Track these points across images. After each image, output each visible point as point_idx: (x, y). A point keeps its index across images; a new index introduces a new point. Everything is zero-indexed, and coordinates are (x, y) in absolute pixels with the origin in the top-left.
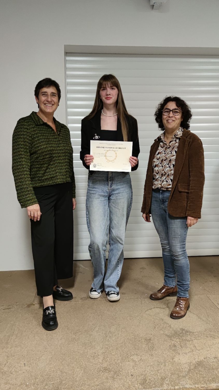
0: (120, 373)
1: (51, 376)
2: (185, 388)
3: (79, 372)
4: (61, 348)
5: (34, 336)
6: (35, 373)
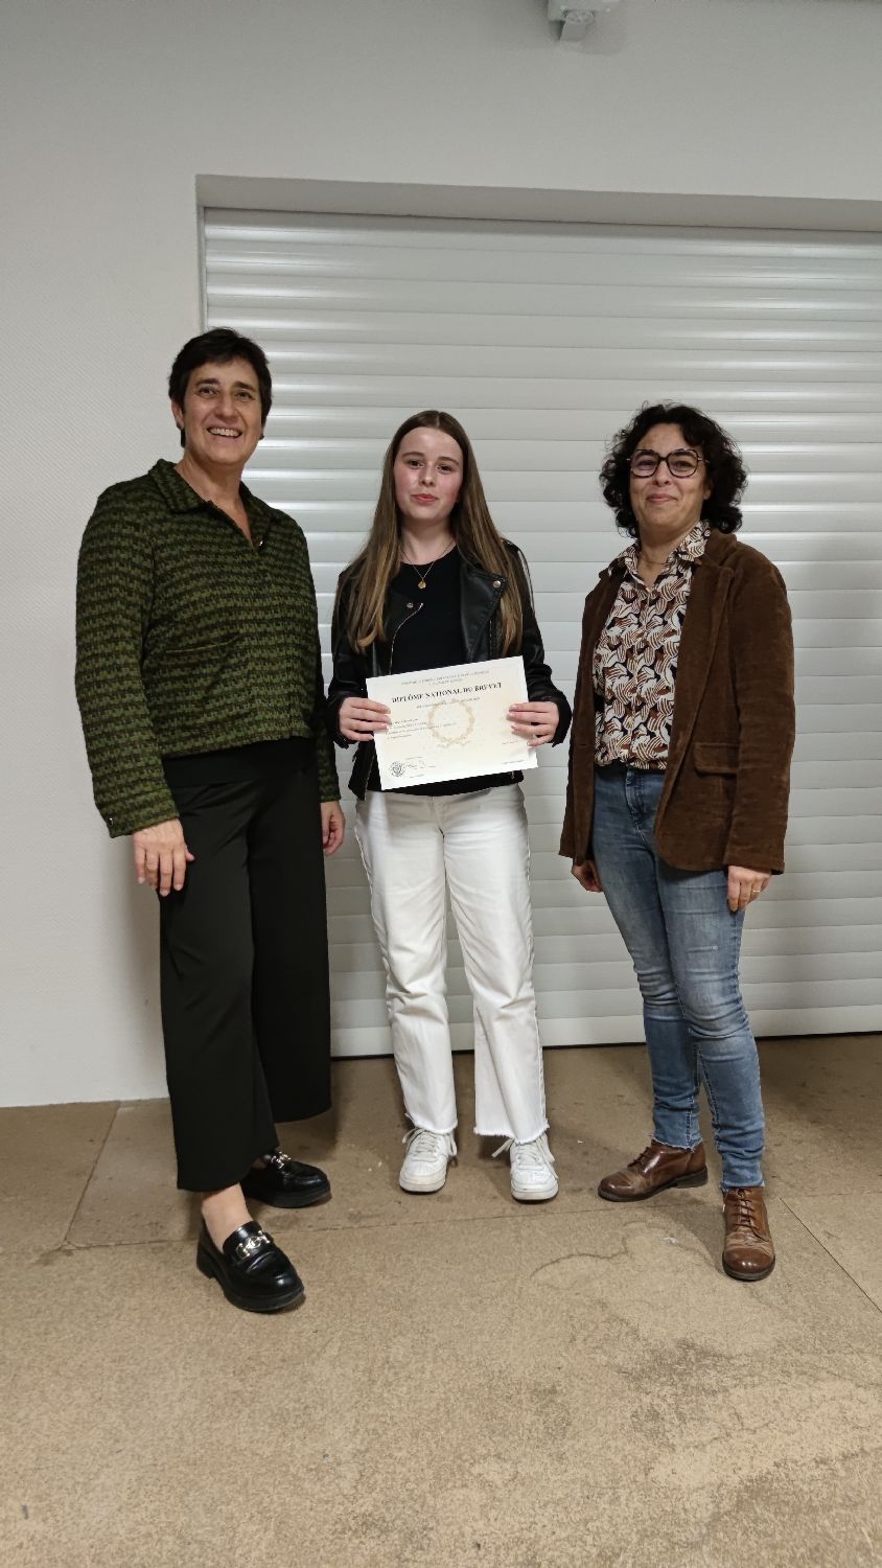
0: (430, 1539)
1: (137, 1560)
3: (256, 1538)
4: (181, 1439)
5: (68, 1389)
6: (70, 1545)
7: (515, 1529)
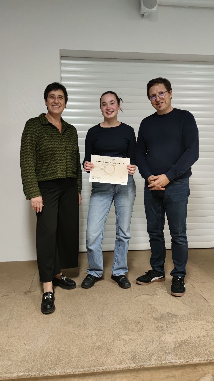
0: (113, 351)
1: (49, 354)
2: (171, 363)
3: (75, 350)
5: (32, 320)
6: (35, 351)
7: (131, 349)
